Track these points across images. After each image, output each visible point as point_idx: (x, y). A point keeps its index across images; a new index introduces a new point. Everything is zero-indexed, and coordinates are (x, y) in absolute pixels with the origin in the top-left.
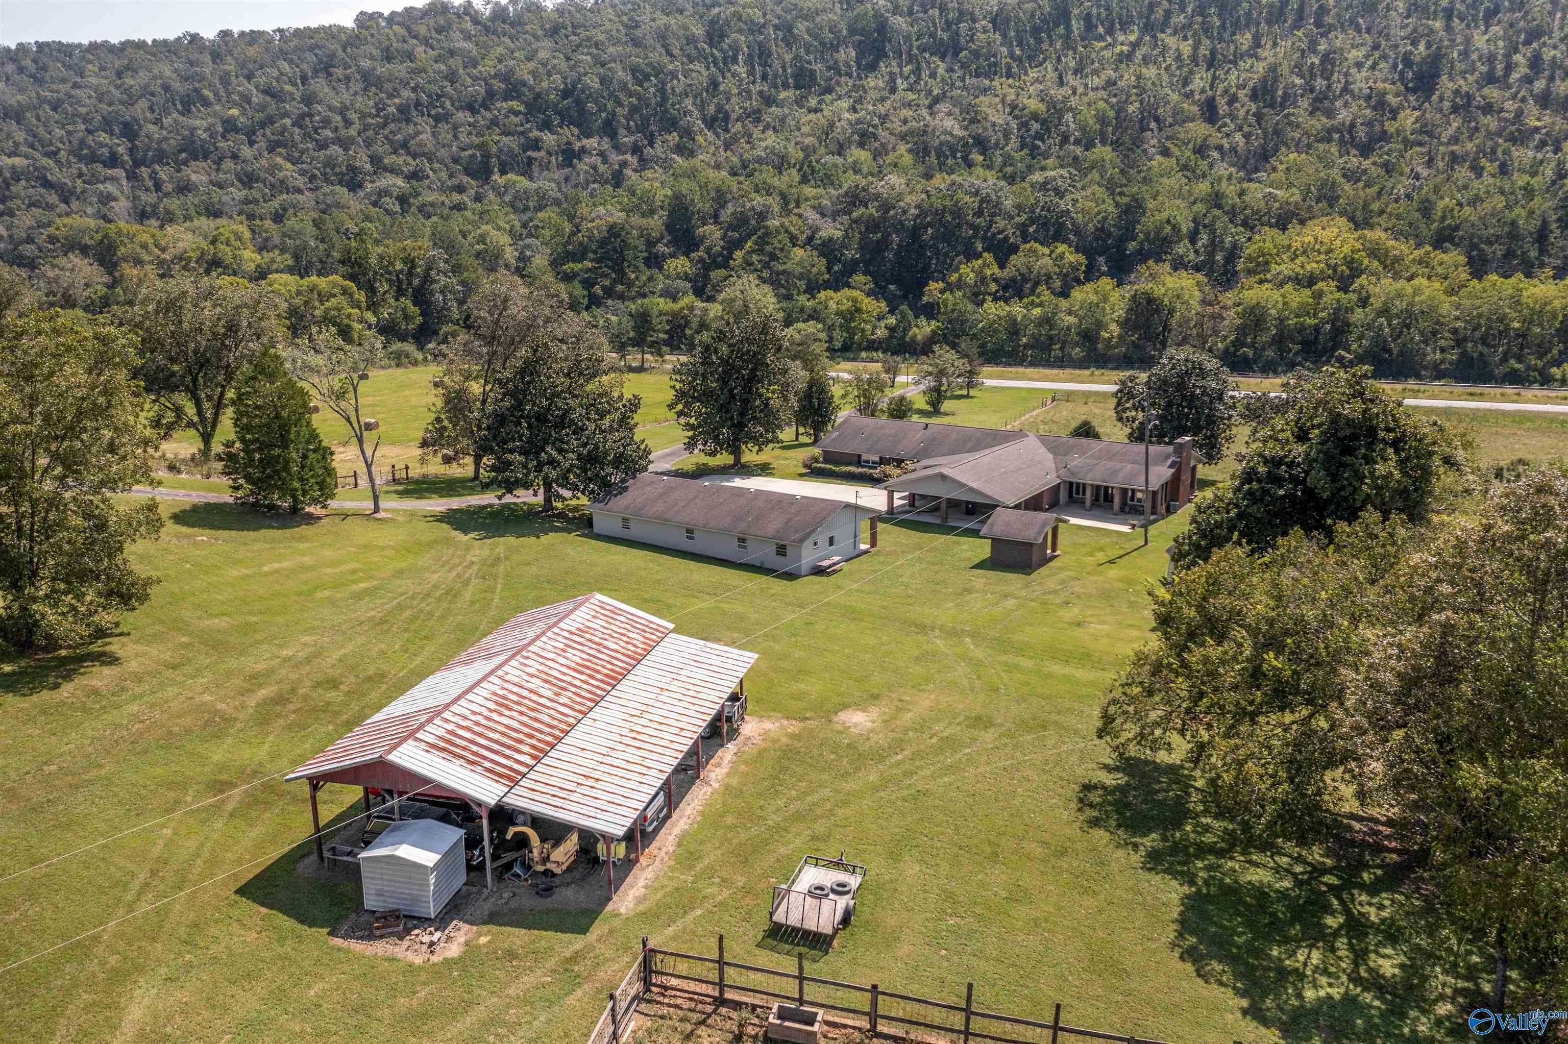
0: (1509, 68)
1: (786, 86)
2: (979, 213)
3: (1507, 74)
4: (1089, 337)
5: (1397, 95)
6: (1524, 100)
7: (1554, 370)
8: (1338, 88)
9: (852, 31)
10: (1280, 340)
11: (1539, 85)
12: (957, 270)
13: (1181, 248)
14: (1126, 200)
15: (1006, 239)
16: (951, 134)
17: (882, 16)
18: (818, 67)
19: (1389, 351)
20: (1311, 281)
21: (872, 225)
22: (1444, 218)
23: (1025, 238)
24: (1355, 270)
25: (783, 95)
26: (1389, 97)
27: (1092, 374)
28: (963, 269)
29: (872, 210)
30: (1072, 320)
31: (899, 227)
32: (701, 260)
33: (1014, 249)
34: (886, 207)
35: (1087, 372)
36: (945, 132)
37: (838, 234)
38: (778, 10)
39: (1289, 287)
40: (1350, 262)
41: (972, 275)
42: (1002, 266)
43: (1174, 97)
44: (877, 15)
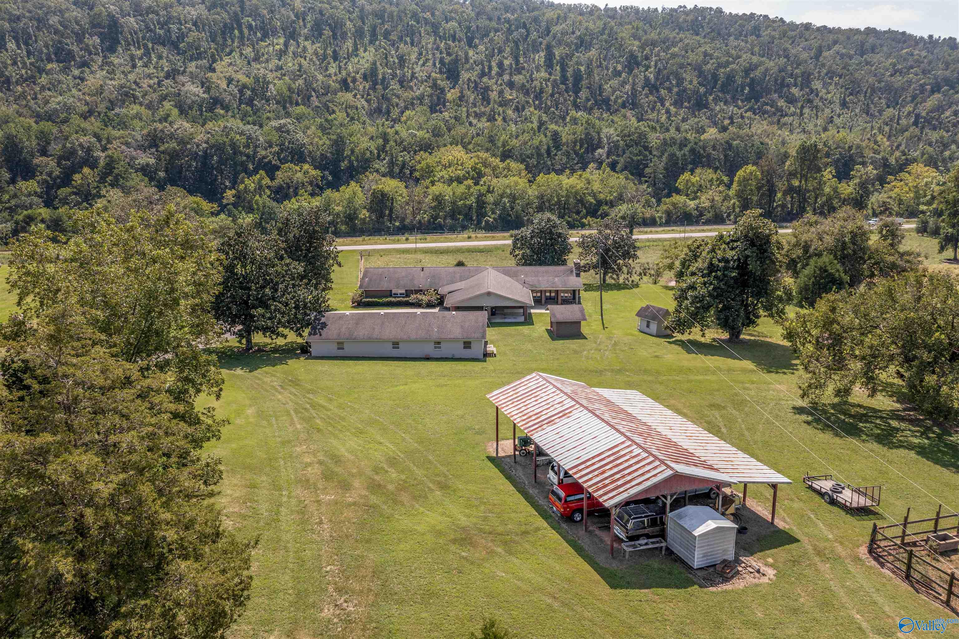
0: (490, 68)
1: (50, 60)
2: (247, 146)
3: (490, 72)
4: (351, 218)
5: (442, 81)
6: (501, 85)
7: (584, 220)
8: (409, 75)
9: (94, 25)
10: (453, 215)
11: (506, 77)
12: (243, 182)
13: (377, 165)
14: (334, 137)
15: (270, 162)
16: (198, 96)
17: (114, 16)
18: (75, 48)
19: (510, 216)
20: (459, 180)
21: (174, 155)
22: (504, 146)
23: (283, 161)
24: (480, 175)
25: (49, 66)
26: (439, 82)
27: (364, 240)
28: (247, 181)
29: (173, 145)
30: (340, 208)
31: (195, 156)
32: (46, 181)
33: (278, 168)
34: (183, 142)
35: (360, 239)
36: (195, 95)
37: (152, 161)
38: (29, 5)
39: (455, 184)
40: (474, 169)
41: (253, 185)
42: (272, 179)
43: (320, 77)
44: (110, 15)
